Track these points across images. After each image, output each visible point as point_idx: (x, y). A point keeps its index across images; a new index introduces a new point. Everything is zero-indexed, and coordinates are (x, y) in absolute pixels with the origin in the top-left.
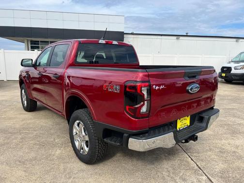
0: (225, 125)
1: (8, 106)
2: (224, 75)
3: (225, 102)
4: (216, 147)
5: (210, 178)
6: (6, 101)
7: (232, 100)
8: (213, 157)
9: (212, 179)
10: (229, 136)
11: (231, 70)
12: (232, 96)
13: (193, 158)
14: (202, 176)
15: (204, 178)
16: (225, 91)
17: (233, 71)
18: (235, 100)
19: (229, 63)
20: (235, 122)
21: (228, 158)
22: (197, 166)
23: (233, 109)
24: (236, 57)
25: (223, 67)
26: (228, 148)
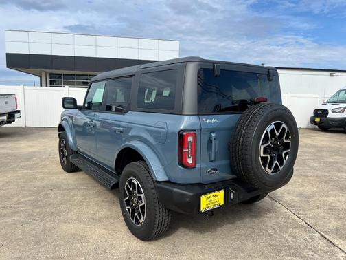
0: (330, 181)
1: (45, 158)
2: (318, 120)
3: (324, 154)
4: (324, 205)
5: (324, 235)
6: (39, 153)
7: (333, 152)
8: (322, 214)
9: (326, 236)
10: (337, 193)
11: (327, 114)
12: (332, 147)
13: (299, 216)
14: (314, 233)
15: (317, 235)
16: (322, 141)
17: (331, 115)
18: (337, 152)
19: (325, 104)
20: (342, 178)
21: (341, 216)
22: (306, 223)
23: (337, 163)
24: (333, 96)
25: (316, 110)
26: (339, 205)
